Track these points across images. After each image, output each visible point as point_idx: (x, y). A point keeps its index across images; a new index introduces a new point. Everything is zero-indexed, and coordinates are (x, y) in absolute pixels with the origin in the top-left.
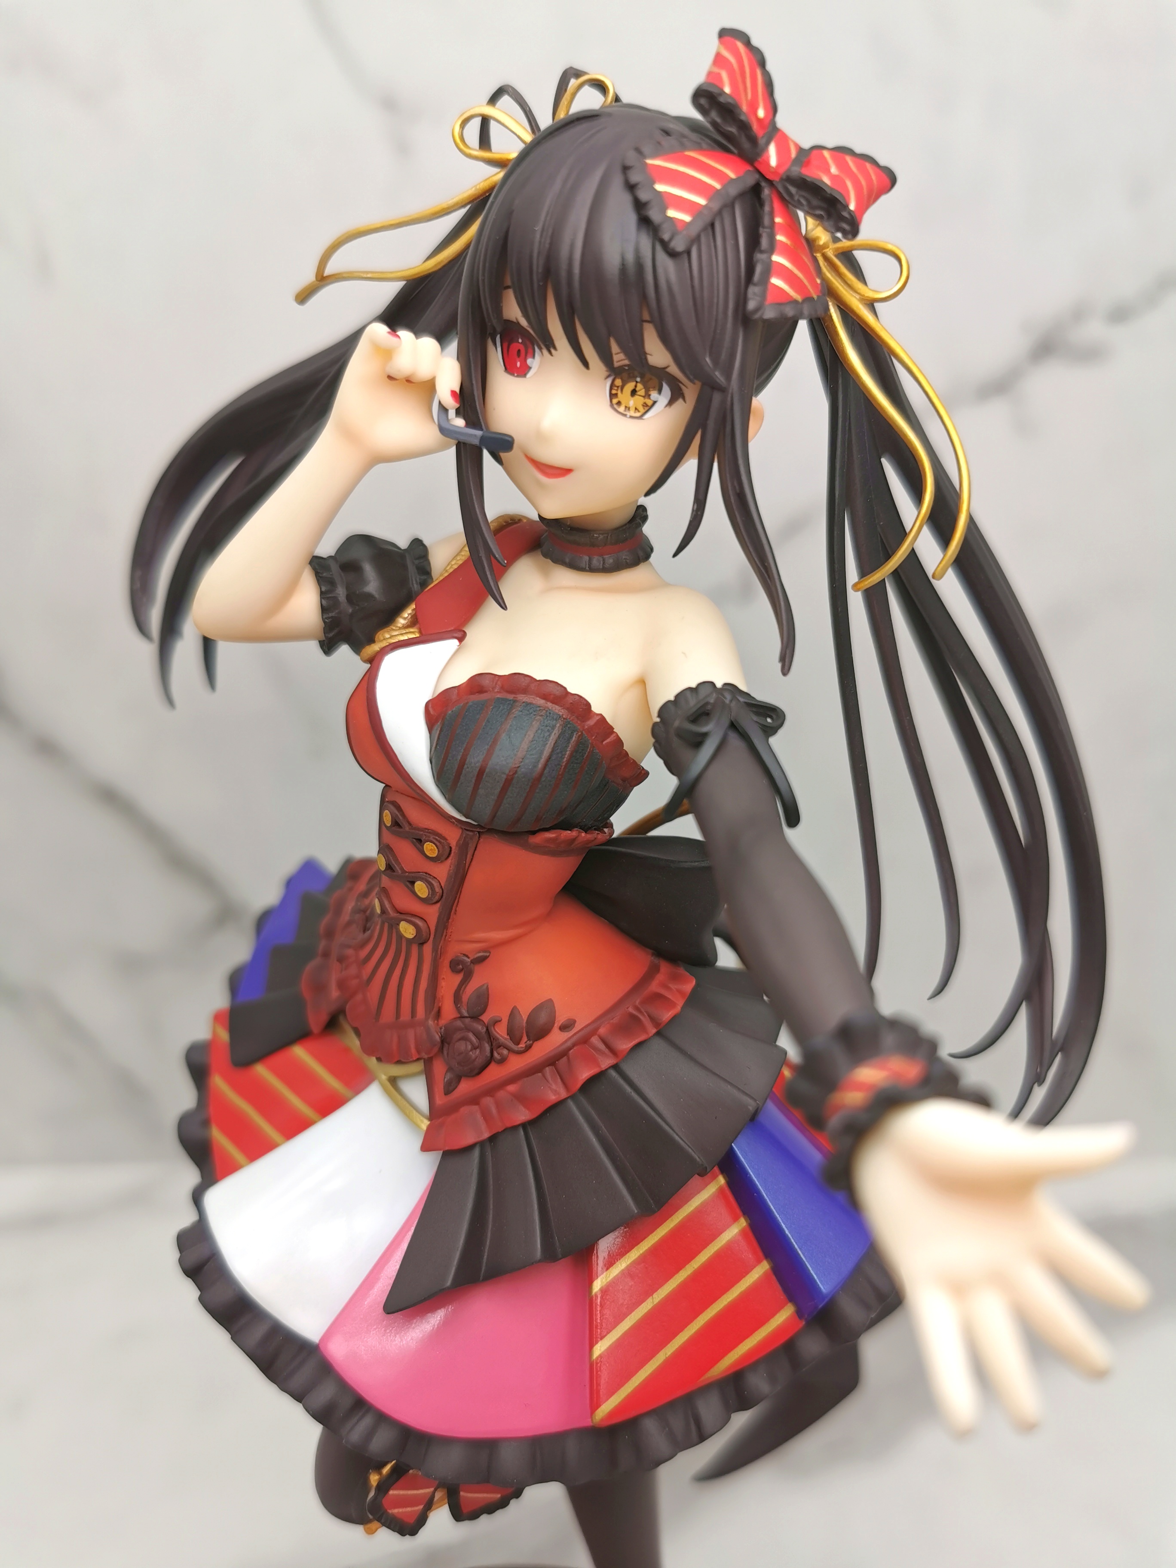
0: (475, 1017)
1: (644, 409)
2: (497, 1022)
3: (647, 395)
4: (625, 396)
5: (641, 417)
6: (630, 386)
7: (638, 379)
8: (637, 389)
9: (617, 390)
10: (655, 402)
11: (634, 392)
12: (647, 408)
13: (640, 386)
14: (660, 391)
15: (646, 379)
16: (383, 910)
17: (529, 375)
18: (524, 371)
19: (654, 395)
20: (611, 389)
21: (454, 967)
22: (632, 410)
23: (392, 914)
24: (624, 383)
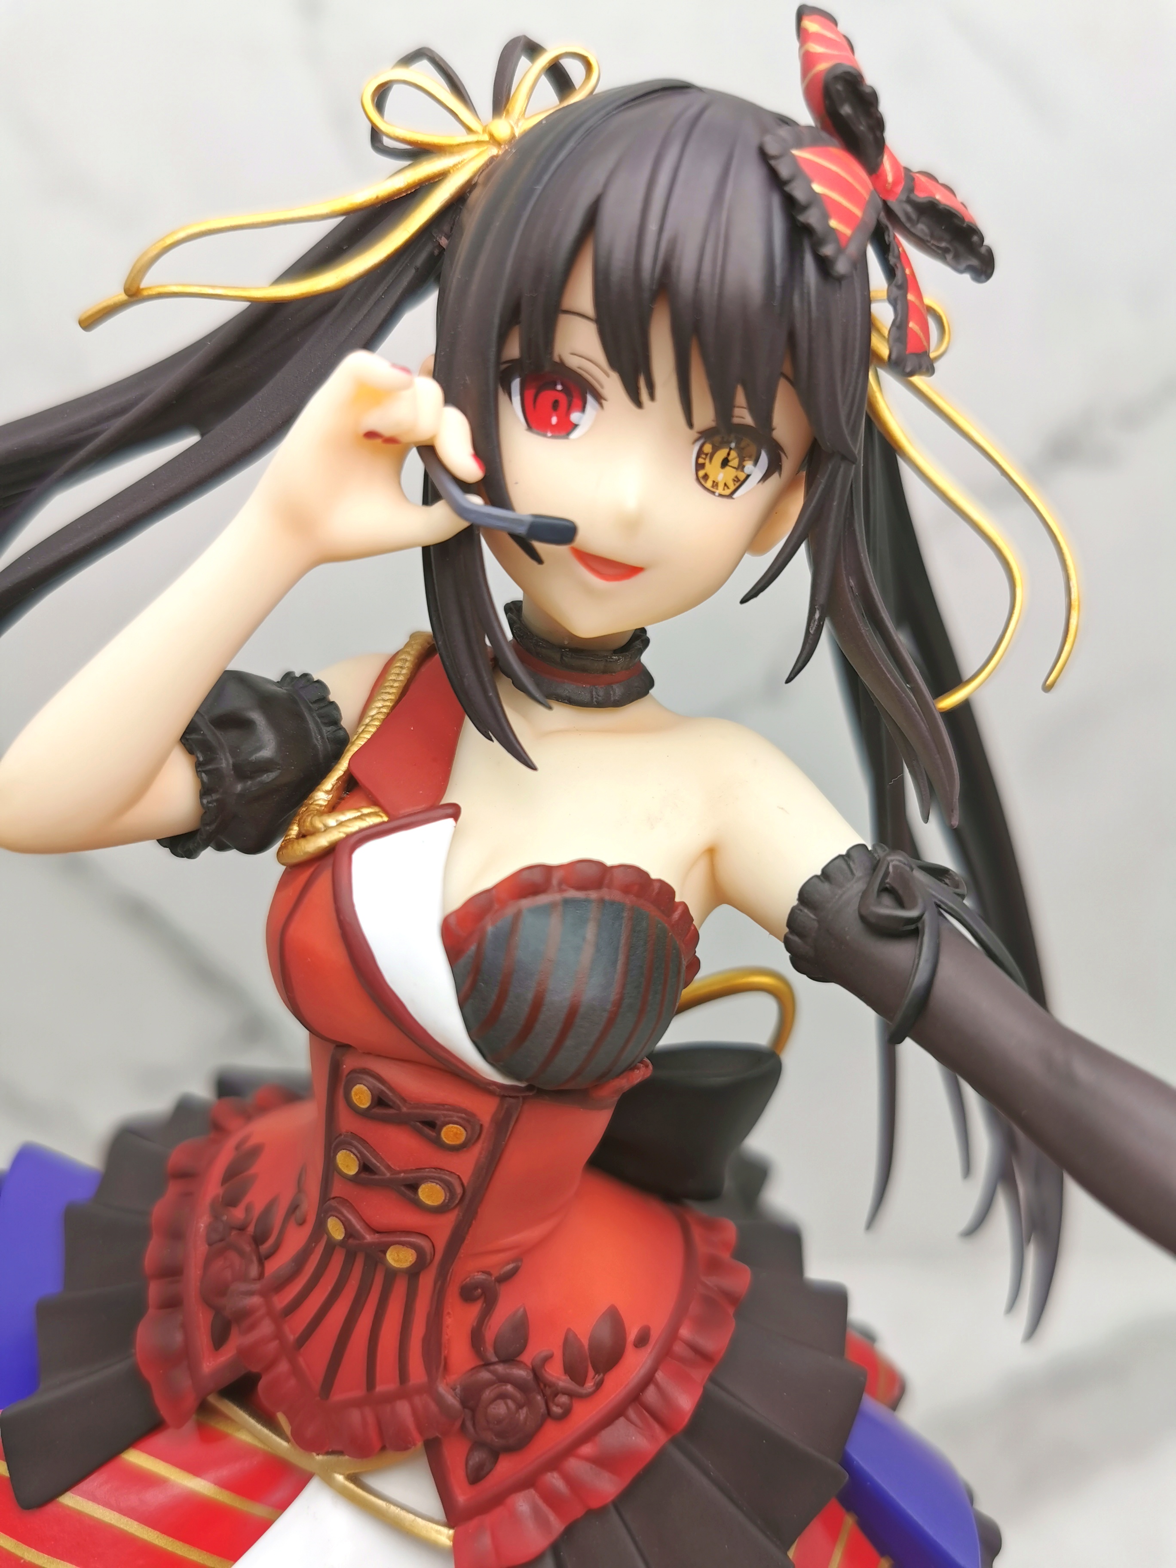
0: (511, 1360)
1: (735, 485)
2: (548, 1359)
3: (741, 467)
4: (713, 469)
5: (730, 496)
6: (721, 454)
7: (733, 445)
8: (730, 458)
9: (705, 459)
10: (748, 476)
11: (725, 463)
12: (737, 484)
13: (733, 454)
14: (756, 462)
15: (743, 444)
16: (350, 1233)
17: (575, 435)
18: (566, 428)
19: (749, 466)
20: (698, 457)
21: (468, 1294)
22: (721, 486)
23: (369, 1238)
24: (715, 449)
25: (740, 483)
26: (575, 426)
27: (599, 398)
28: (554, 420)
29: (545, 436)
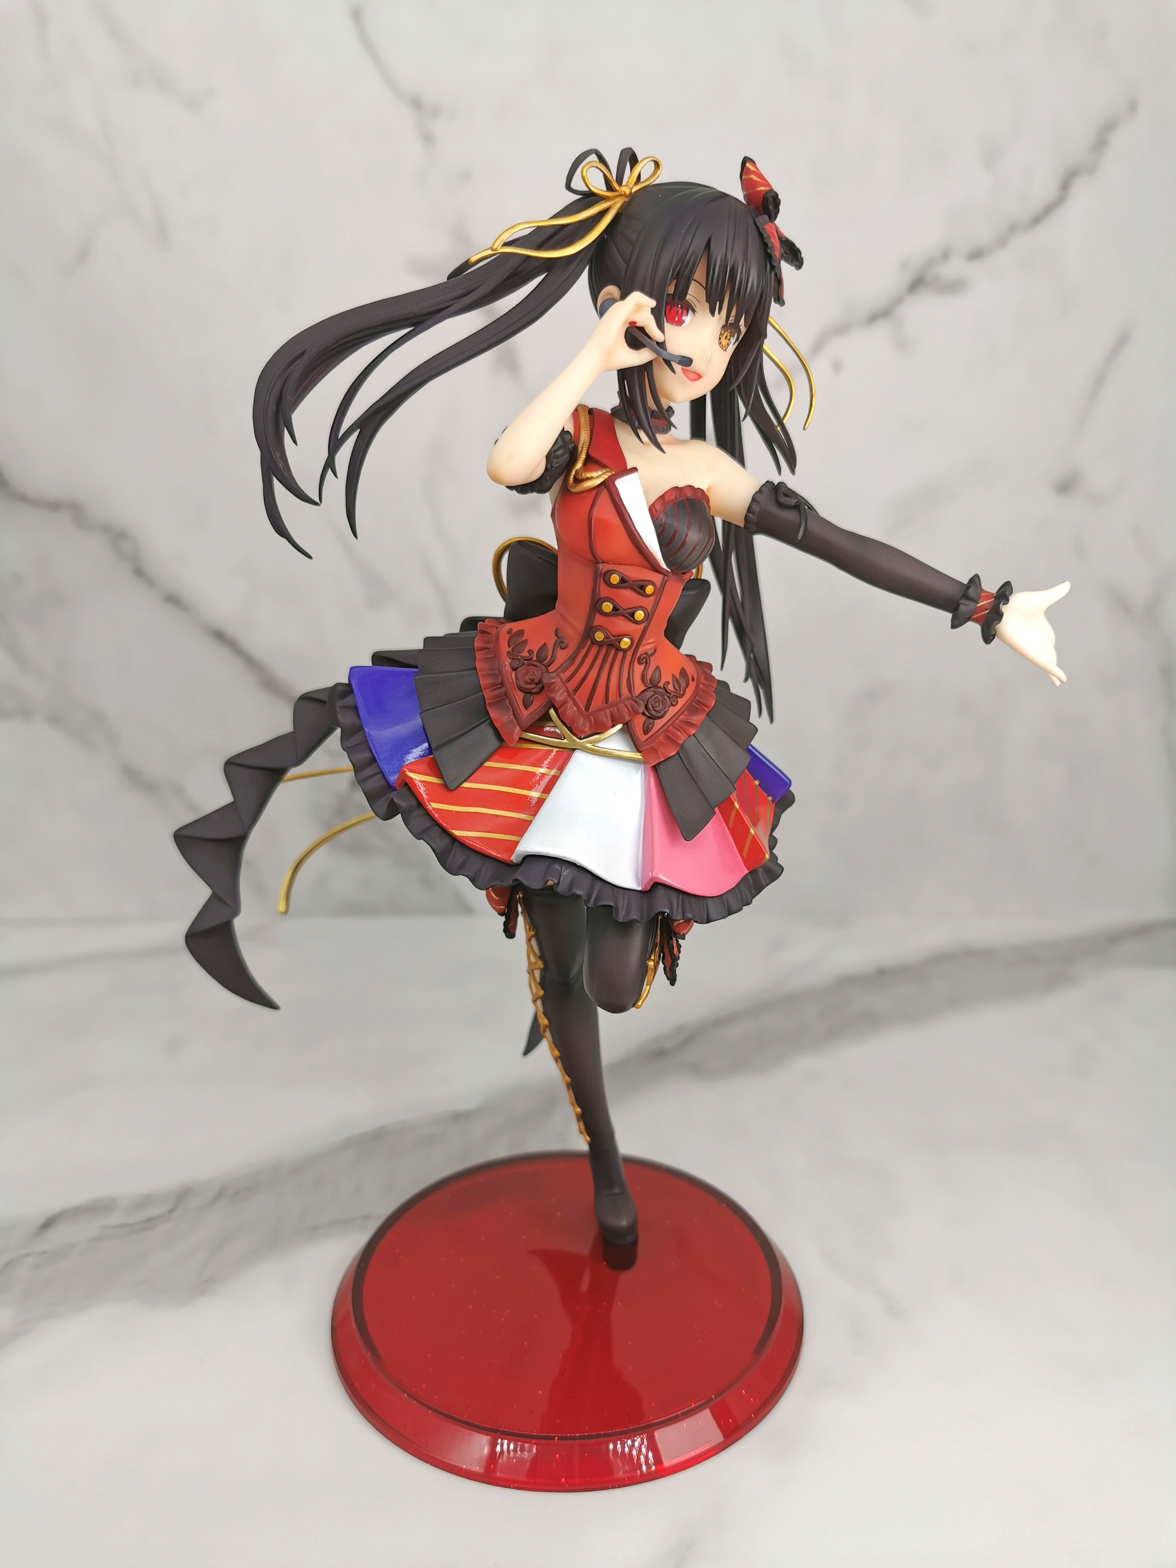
0: (656, 686)
1: (726, 345)
2: (667, 683)
3: (729, 340)
4: (723, 339)
5: (725, 350)
7: (729, 331)
10: (731, 343)
11: (726, 336)
13: (729, 334)
14: (733, 337)
15: (732, 330)
16: (606, 637)
17: (683, 325)
18: (680, 323)
19: (732, 338)
20: (720, 335)
21: (640, 663)
22: (724, 346)
23: (613, 638)
24: (724, 332)
25: (728, 345)
26: (684, 322)
27: (694, 311)
28: (677, 319)
29: (673, 324)
